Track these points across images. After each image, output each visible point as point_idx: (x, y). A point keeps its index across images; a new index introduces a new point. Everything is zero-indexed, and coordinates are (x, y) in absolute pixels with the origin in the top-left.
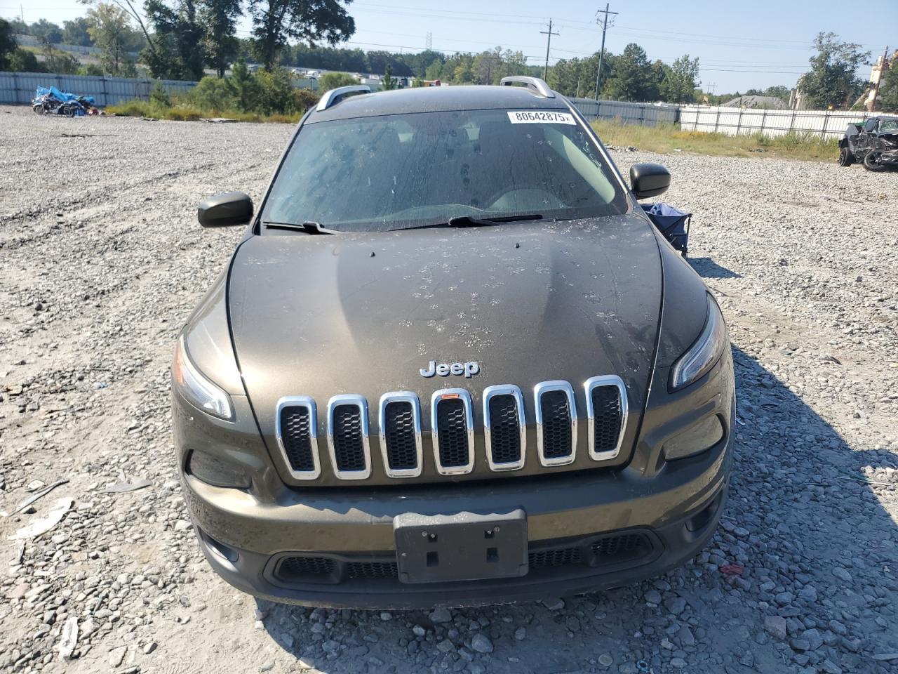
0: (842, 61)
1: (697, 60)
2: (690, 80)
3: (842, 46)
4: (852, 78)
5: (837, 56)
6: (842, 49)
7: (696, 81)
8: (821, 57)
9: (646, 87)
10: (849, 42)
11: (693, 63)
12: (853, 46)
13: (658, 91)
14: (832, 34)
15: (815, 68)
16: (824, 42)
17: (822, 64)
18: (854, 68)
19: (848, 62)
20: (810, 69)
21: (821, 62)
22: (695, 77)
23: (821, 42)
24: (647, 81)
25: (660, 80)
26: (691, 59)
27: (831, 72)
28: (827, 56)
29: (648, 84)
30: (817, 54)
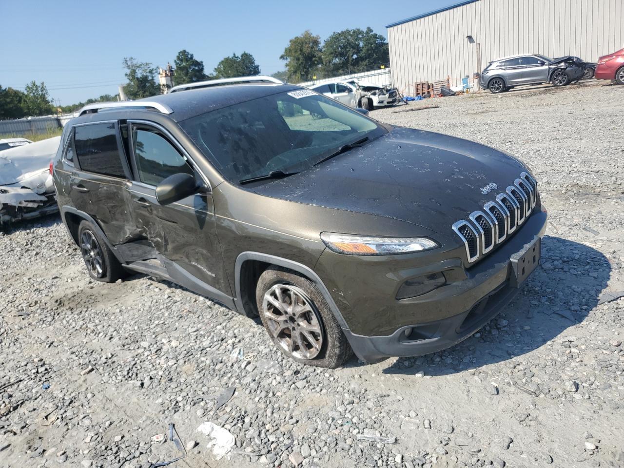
0: (145, 74)
1: (43, 84)
2: (44, 98)
3: (141, 65)
4: (154, 83)
5: (140, 71)
6: (142, 67)
7: (49, 98)
8: (131, 72)
9: (10, 108)
10: (144, 62)
11: (41, 87)
12: (147, 64)
13: (21, 109)
14: (132, 58)
15: (131, 80)
16: (129, 63)
17: (133, 77)
18: (153, 77)
19: (148, 74)
20: (127, 81)
21: (132, 75)
22: (46, 96)
23: (127, 64)
24: (9, 103)
25: (20, 101)
26: (38, 83)
27: (141, 81)
28: (134, 72)
29: (11, 106)
30: (128, 71)
